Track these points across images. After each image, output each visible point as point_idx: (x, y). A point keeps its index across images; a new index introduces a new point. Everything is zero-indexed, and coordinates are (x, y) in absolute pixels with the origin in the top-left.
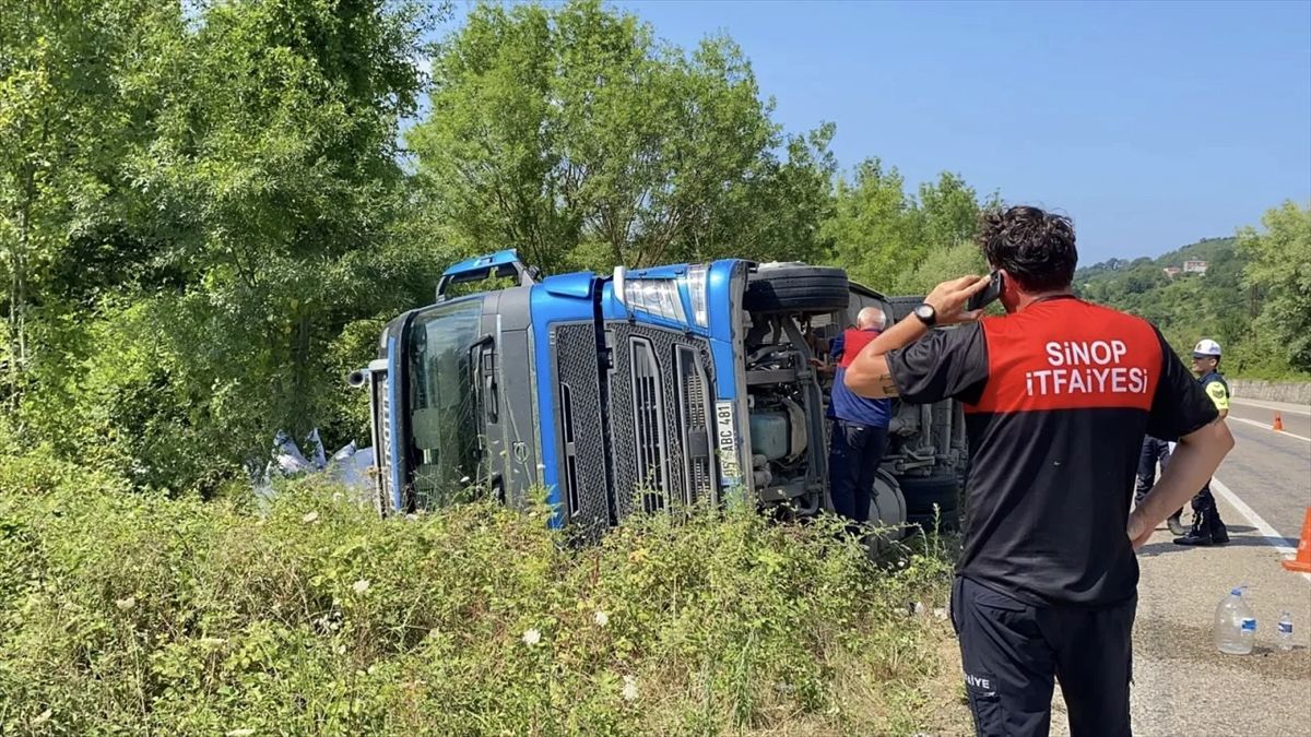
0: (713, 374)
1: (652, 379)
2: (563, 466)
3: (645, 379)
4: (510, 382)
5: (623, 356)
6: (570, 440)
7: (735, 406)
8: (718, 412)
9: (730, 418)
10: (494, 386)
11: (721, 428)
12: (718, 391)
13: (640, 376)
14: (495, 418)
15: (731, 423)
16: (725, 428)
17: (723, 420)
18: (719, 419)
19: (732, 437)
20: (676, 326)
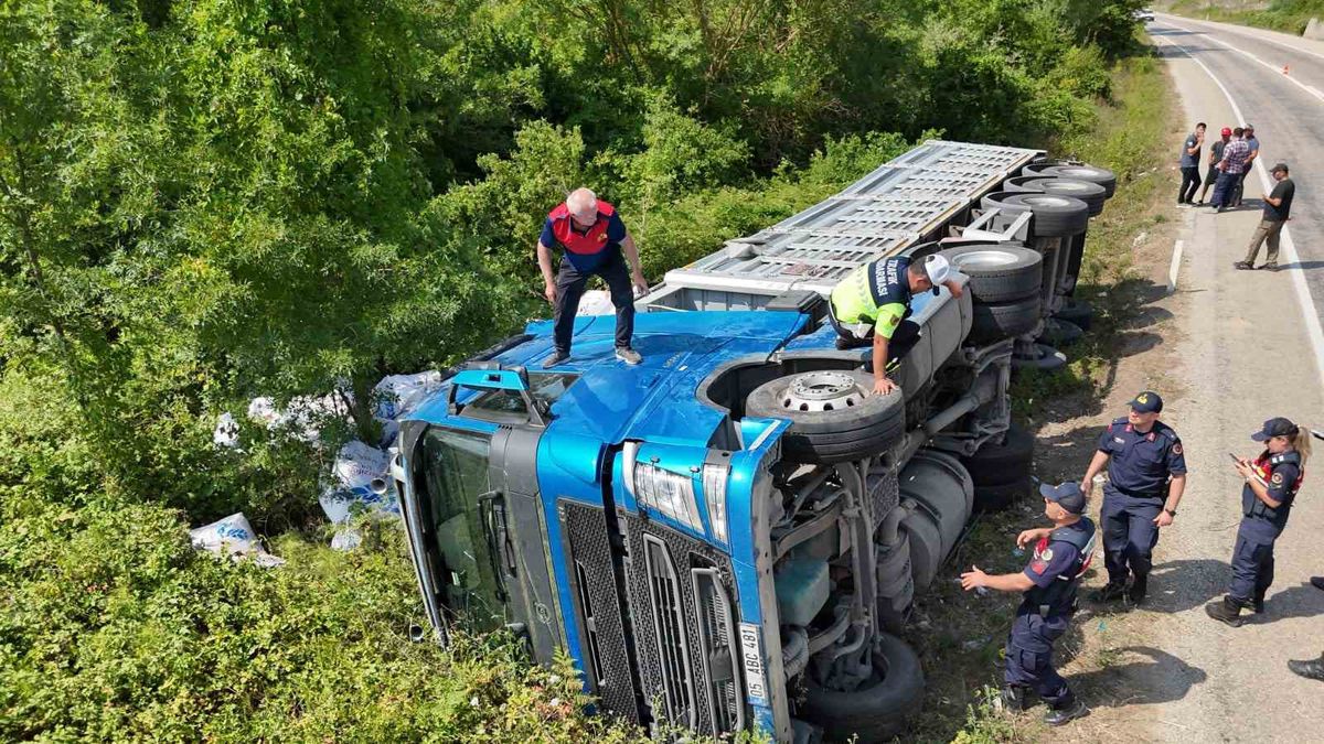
0: (735, 593)
1: (670, 581)
2: (585, 639)
3: (662, 580)
4: (524, 544)
5: (638, 554)
6: (590, 615)
7: (761, 632)
8: (742, 634)
9: (756, 642)
10: (508, 540)
11: (746, 650)
12: (742, 612)
13: (657, 575)
14: (513, 572)
15: (757, 647)
16: (751, 651)
17: (747, 642)
18: (743, 641)
19: (758, 661)
20: (692, 533)
